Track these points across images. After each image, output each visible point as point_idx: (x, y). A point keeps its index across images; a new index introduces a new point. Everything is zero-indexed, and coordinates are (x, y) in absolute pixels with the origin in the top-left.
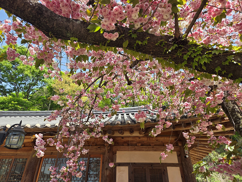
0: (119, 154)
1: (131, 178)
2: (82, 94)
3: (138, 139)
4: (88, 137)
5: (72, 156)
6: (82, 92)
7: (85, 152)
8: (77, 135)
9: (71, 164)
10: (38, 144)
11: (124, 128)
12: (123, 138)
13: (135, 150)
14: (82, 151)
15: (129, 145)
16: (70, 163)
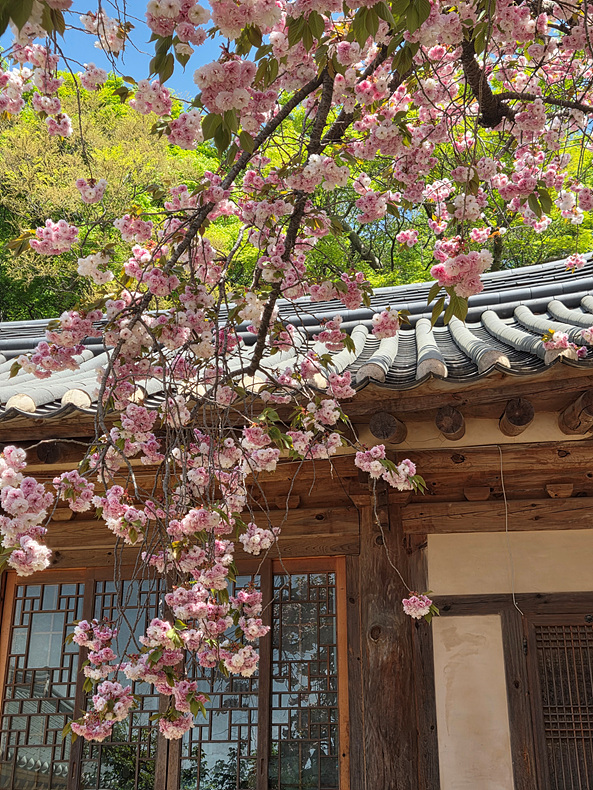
0: (438, 547)
1: (519, 679)
2: (212, 206)
3: (552, 461)
4: (268, 461)
5: (194, 564)
6: (208, 194)
7: (259, 539)
8: (204, 447)
9: (196, 607)
10: (14, 506)
11: (471, 398)
12: (458, 456)
13: (539, 522)
14: (244, 538)
15: (498, 497)
16: (192, 598)
